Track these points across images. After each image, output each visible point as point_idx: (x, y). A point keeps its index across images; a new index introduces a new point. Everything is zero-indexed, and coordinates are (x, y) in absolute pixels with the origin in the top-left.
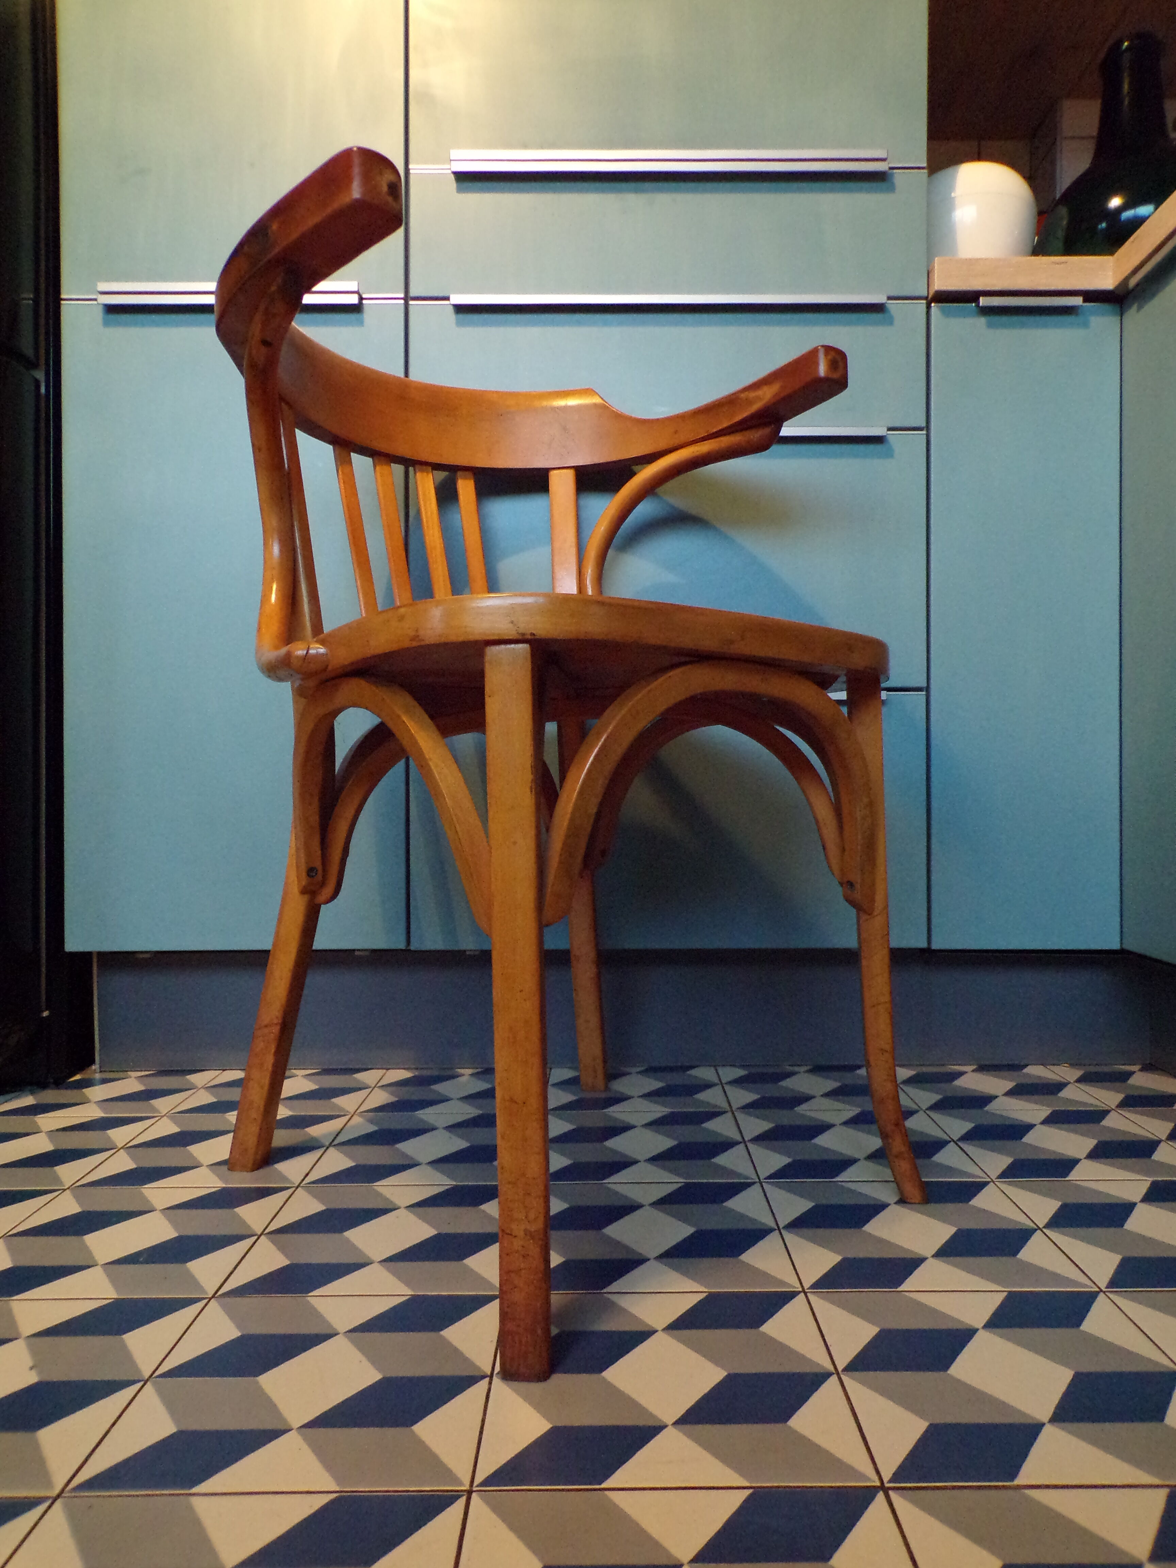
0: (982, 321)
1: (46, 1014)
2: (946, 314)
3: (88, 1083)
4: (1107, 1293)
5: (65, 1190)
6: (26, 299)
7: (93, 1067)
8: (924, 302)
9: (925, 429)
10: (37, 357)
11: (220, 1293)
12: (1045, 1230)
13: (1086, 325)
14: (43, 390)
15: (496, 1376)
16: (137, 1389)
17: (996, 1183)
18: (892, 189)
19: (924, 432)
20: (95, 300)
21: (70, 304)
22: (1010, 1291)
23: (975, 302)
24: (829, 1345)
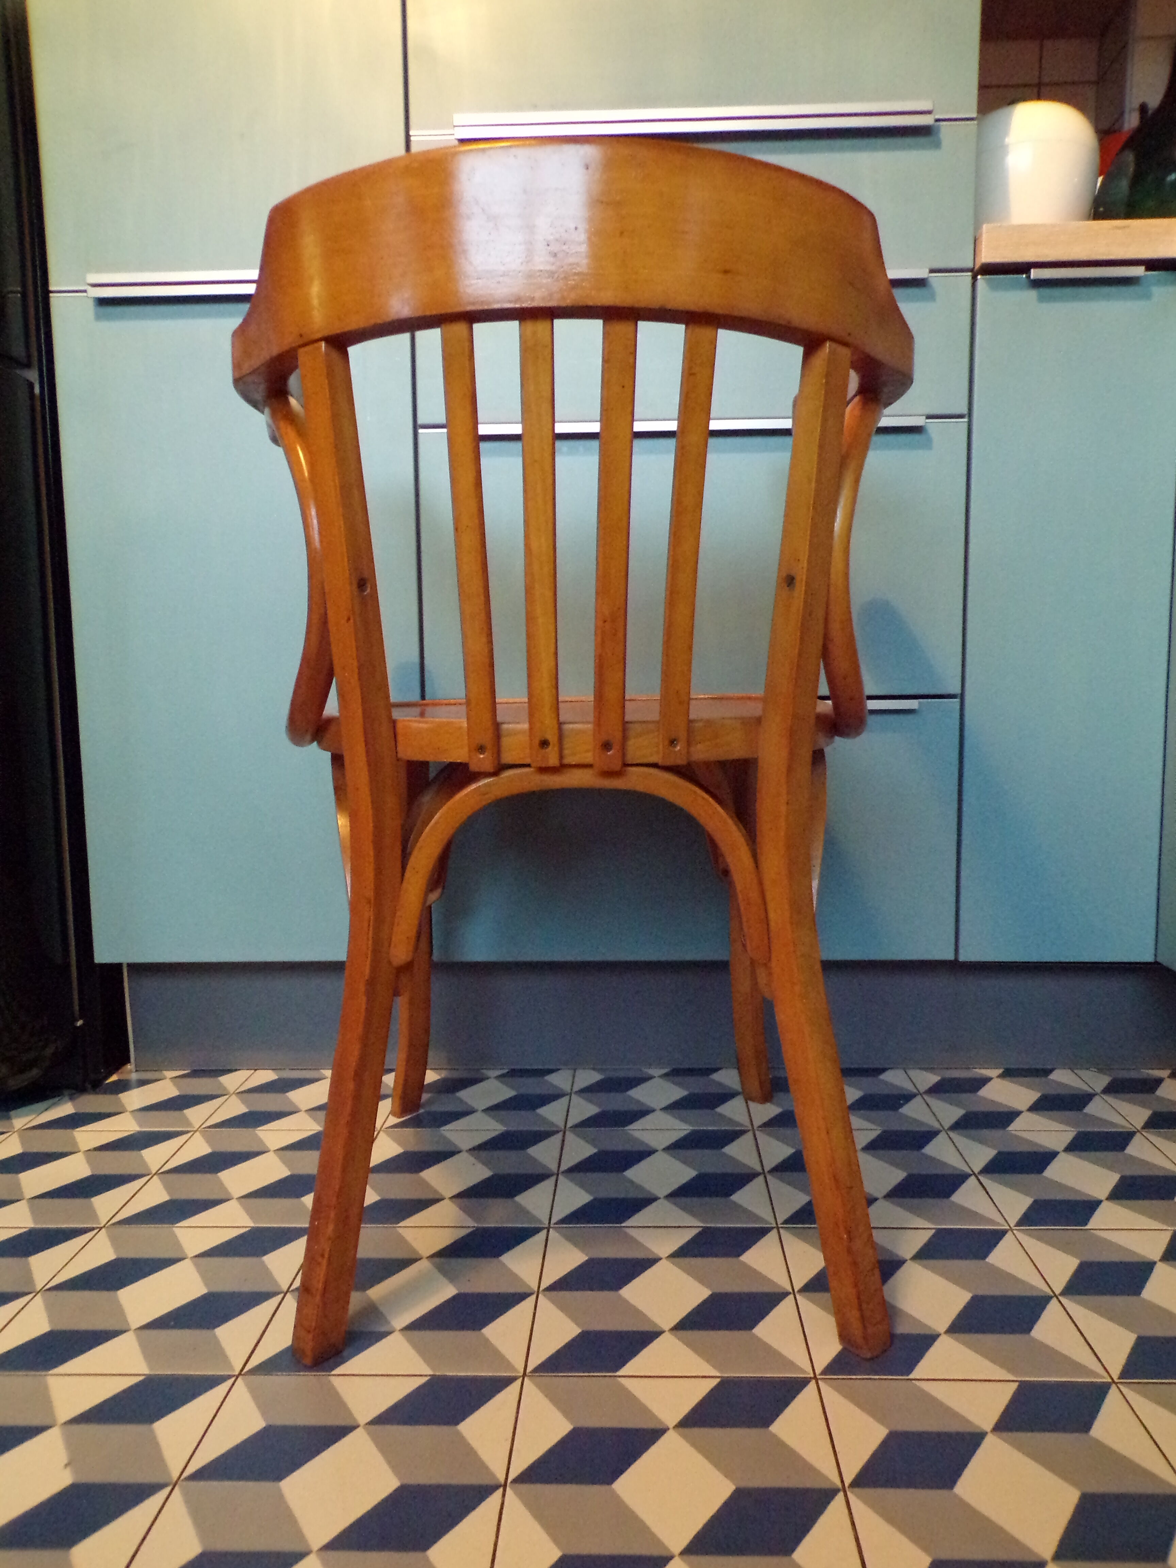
0: (1033, 294)
1: (79, 1023)
2: (994, 287)
3: (123, 1086)
4: (1118, 1385)
5: (101, 1228)
6: (12, 292)
7: (129, 1067)
8: (970, 274)
9: (967, 416)
10: (29, 356)
11: (245, 1370)
12: (1060, 1298)
13: (1148, 296)
14: (37, 390)
15: (510, 1487)
16: (165, 1496)
17: (1015, 1232)
18: (937, 145)
19: (966, 420)
20: (85, 291)
21: (60, 297)
22: (1021, 1381)
23: (1026, 273)
24: (837, 1451)
